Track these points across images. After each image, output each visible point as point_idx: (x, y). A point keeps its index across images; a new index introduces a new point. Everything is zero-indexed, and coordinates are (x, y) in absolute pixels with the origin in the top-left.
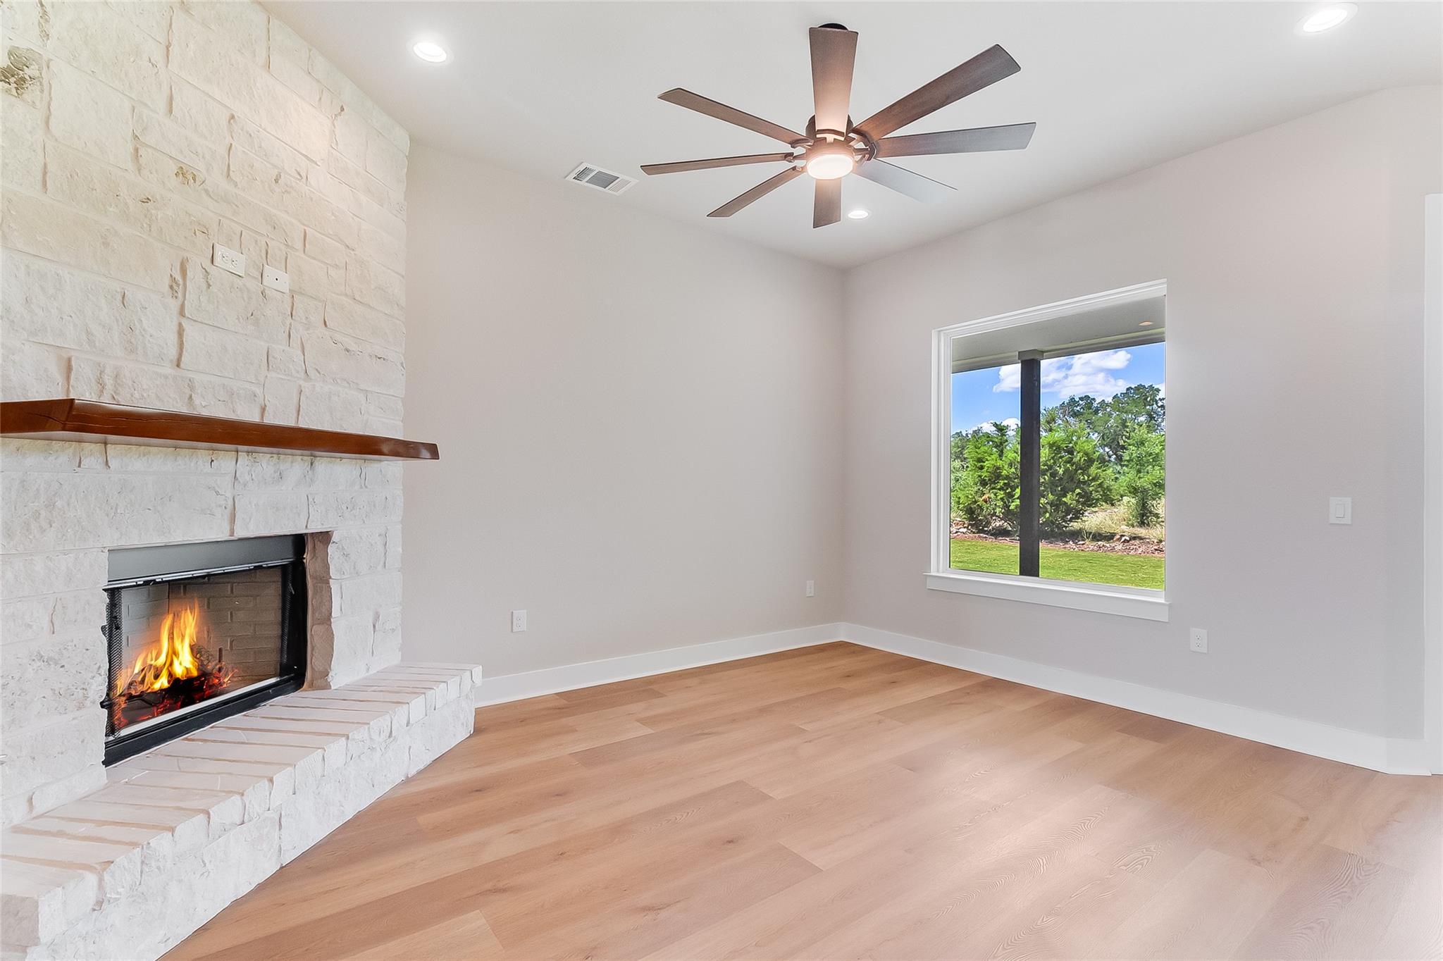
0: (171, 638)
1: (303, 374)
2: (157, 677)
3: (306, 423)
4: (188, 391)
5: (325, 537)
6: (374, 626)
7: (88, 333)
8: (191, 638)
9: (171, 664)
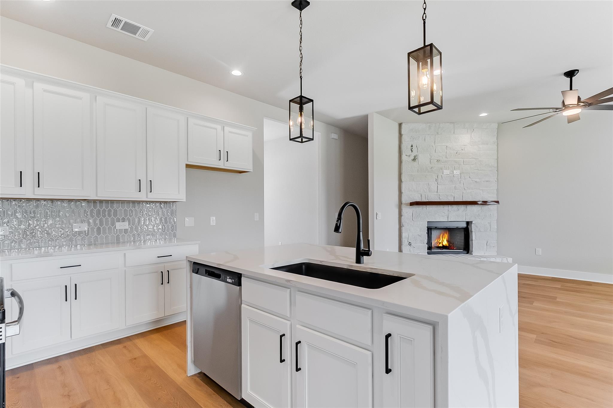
0: (442, 238)
1: (464, 189)
2: (440, 244)
3: (464, 200)
4: (439, 196)
5: (472, 222)
6: (487, 244)
7: (424, 190)
8: (446, 238)
9: (442, 242)
